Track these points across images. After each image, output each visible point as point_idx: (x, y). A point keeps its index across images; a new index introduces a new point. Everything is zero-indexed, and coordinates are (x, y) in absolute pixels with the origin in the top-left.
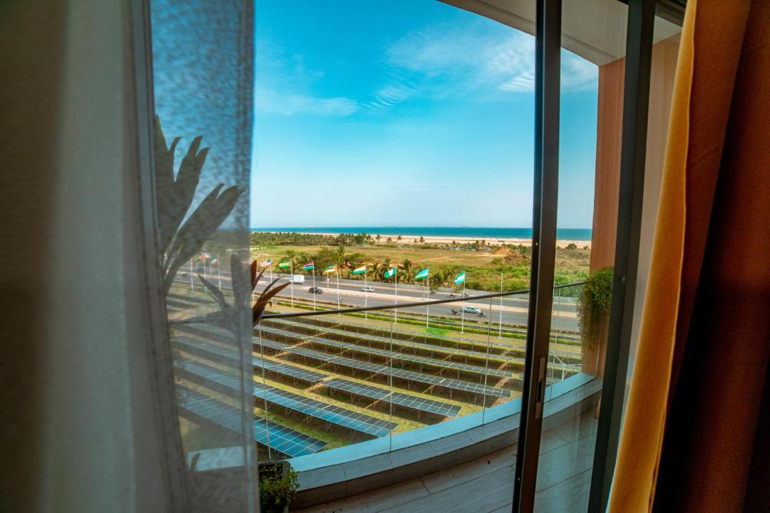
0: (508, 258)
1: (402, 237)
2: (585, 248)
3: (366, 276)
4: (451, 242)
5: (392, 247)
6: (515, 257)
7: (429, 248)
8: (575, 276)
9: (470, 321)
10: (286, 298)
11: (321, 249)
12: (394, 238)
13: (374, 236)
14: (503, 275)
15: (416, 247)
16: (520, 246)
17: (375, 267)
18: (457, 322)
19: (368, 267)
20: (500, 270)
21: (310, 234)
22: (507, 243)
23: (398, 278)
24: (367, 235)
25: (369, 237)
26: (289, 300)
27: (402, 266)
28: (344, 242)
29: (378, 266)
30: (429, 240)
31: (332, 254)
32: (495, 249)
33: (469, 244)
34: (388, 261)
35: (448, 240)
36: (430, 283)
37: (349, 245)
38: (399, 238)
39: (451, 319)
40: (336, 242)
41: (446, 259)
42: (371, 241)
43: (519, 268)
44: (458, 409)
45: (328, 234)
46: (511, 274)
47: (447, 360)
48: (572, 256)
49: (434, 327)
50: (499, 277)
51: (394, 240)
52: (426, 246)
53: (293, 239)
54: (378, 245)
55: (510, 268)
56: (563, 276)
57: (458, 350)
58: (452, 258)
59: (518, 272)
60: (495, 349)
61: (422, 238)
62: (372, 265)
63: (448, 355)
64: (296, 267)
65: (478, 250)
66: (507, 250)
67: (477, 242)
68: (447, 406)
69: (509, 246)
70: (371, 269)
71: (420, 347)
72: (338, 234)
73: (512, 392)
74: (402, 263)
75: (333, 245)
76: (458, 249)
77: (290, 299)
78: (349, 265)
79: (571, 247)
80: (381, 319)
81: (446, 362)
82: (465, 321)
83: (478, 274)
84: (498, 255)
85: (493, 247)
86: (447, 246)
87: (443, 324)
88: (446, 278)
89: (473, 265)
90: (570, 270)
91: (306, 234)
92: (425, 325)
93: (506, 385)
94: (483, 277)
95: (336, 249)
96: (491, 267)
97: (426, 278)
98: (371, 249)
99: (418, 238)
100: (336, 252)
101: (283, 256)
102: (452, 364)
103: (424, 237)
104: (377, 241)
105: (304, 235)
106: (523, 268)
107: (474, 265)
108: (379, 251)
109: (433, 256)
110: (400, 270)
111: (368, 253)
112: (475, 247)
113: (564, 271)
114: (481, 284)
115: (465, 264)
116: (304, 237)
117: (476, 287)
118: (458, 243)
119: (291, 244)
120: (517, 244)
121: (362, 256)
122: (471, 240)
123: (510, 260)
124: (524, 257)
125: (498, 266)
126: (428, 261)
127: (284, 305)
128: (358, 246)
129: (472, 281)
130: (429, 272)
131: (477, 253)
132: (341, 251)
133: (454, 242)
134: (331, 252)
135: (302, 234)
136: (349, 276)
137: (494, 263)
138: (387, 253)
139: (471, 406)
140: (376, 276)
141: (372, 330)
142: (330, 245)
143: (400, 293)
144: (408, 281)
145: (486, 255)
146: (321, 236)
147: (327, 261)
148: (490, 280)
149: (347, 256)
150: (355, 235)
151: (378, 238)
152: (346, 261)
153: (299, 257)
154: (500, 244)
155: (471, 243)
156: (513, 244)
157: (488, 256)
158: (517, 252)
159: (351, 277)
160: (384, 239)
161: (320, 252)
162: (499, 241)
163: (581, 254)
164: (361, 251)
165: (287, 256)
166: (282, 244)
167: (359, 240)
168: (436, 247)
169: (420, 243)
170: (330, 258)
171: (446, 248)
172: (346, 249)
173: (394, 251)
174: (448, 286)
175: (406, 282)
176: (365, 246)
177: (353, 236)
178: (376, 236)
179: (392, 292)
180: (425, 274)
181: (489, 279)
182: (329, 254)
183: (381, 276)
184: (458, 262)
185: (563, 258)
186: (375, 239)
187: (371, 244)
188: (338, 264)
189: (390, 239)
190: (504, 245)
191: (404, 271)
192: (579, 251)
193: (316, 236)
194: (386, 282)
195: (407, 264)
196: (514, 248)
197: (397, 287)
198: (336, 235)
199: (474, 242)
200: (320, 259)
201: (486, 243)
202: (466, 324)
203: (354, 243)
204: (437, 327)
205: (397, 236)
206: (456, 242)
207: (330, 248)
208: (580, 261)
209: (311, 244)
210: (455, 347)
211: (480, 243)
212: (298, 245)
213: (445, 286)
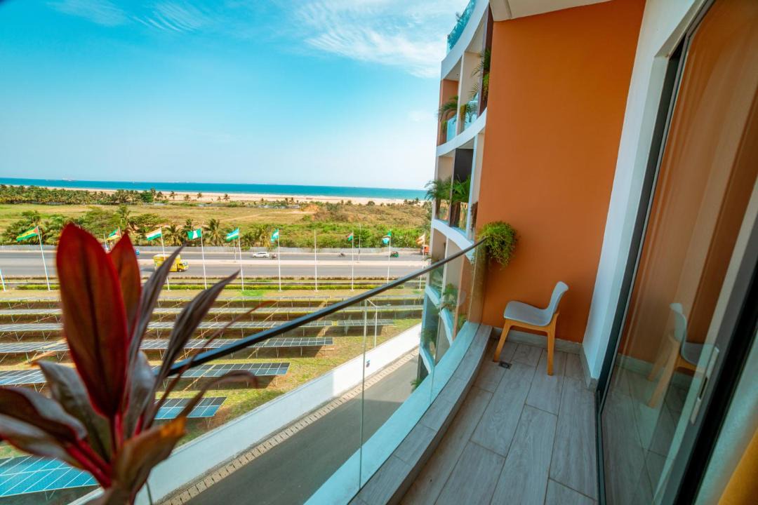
0: (317, 215)
1: (203, 194)
2: (381, 205)
3: (162, 241)
4: (259, 199)
5: (191, 205)
6: (324, 213)
7: (235, 206)
8: (375, 229)
9: (287, 279)
10: (34, 278)
11: (91, 210)
12: (193, 195)
13: (166, 194)
14: (315, 232)
15: (219, 205)
16: (327, 204)
17: (173, 230)
18: (274, 281)
19: (163, 231)
20: (311, 227)
21: (66, 189)
22: (315, 201)
23: (204, 240)
24: (157, 192)
25: (160, 195)
26: (42, 281)
27: (207, 226)
28: (124, 201)
29: (177, 228)
30: (235, 197)
31: (108, 216)
32: (303, 206)
33: (277, 201)
34: (189, 223)
35: (256, 197)
36: (241, 244)
37: (133, 204)
38: (200, 196)
39: (267, 279)
40: (113, 201)
41: (255, 217)
42: (164, 199)
43: (328, 224)
44: (287, 365)
45: (98, 191)
46: (322, 229)
47: (269, 320)
48: (372, 212)
49: (251, 289)
50: (310, 234)
51: (193, 198)
52: (233, 204)
53: (33, 195)
54: (172, 204)
55: (320, 225)
56: (366, 230)
57: (279, 309)
58: (261, 216)
59: (326, 228)
60: (313, 302)
61: (227, 196)
62: (169, 227)
63: (268, 315)
64: (48, 234)
65: (287, 208)
66: (316, 207)
67: (286, 199)
68: (275, 366)
69: (317, 203)
70: (168, 232)
71: (238, 312)
72: (115, 191)
73: (333, 338)
74: (206, 223)
75: (107, 204)
76: (266, 207)
77: (44, 278)
78: (136, 228)
79: (371, 203)
80: (187, 288)
81: (268, 323)
82: (282, 279)
83: (290, 231)
84: (307, 212)
85: (301, 205)
86: (255, 203)
87: (260, 284)
88: (257, 238)
89: (283, 223)
90: (371, 225)
91: (59, 189)
92: (241, 288)
93: (328, 333)
94: (295, 234)
95: (114, 209)
96: (301, 224)
97: (236, 238)
98: (164, 208)
99: (222, 195)
100: (115, 213)
101: (16, 220)
102: (275, 323)
103: (229, 195)
104: (171, 198)
105: (55, 190)
106: (331, 224)
107: (285, 223)
108: (175, 211)
109: (240, 215)
110: (205, 232)
111: (162, 214)
112: (284, 204)
113: (366, 225)
114: (294, 241)
115: (275, 222)
116: (55, 193)
117: (290, 244)
118: (266, 201)
119: (30, 202)
120: (324, 202)
121: (154, 217)
122: (281, 198)
123: (319, 217)
124: (332, 213)
125: (309, 223)
126: (235, 220)
127: (31, 289)
128: (145, 205)
129: (285, 239)
130: (240, 232)
131: (287, 210)
132: (123, 211)
133: (262, 200)
134: (107, 213)
135: (51, 188)
136: (137, 242)
137: (304, 219)
138: (187, 212)
139: (298, 359)
140: (175, 240)
141: (178, 302)
142: (103, 204)
143: (207, 257)
144: (216, 243)
145: (296, 212)
146: (87, 193)
147: (102, 226)
148: (302, 237)
149: (132, 218)
150: (141, 191)
151: (172, 195)
152: (132, 223)
153: (50, 221)
154: (308, 201)
155: (280, 200)
156: (320, 201)
157: (297, 213)
158: (325, 209)
159: (140, 243)
160: (180, 197)
161: (90, 213)
162: (307, 199)
163: (378, 210)
164: (151, 212)
165: (25, 220)
166: (12, 202)
167: (146, 198)
168: (243, 205)
169: (224, 201)
170: (107, 221)
171: (254, 206)
172: (130, 208)
173: (194, 210)
174: (261, 246)
175: (214, 244)
176: (156, 205)
177: (137, 193)
178: (170, 193)
179: (199, 257)
180: (236, 234)
181: (300, 236)
182: (104, 216)
183: (182, 240)
184: (268, 220)
185: (364, 214)
186: (168, 197)
187: (163, 202)
188: (121, 228)
189: (187, 196)
190: (312, 202)
191: (209, 232)
192: (377, 207)
193: (77, 191)
194: (188, 246)
195: (213, 224)
196: (322, 205)
197: (204, 250)
198: (111, 192)
199: (284, 200)
200: (89, 223)
201: (295, 201)
202: (284, 282)
203: (140, 202)
204: (254, 289)
205: (198, 193)
206: (265, 199)
207: (105, 208)
208: (379, 216)
209: (70, 203)
210: (275, 306)
211: (289, 200)
212: (44, 204)
213: (257, 246)
